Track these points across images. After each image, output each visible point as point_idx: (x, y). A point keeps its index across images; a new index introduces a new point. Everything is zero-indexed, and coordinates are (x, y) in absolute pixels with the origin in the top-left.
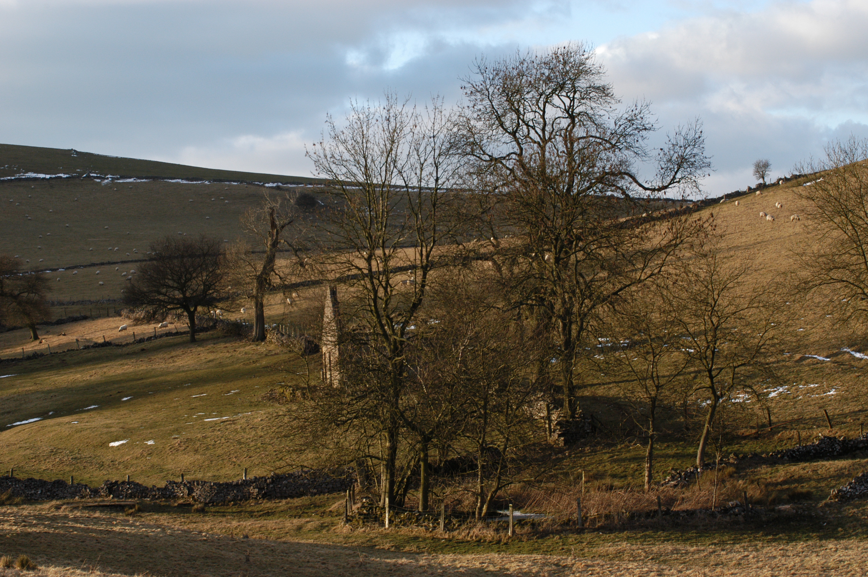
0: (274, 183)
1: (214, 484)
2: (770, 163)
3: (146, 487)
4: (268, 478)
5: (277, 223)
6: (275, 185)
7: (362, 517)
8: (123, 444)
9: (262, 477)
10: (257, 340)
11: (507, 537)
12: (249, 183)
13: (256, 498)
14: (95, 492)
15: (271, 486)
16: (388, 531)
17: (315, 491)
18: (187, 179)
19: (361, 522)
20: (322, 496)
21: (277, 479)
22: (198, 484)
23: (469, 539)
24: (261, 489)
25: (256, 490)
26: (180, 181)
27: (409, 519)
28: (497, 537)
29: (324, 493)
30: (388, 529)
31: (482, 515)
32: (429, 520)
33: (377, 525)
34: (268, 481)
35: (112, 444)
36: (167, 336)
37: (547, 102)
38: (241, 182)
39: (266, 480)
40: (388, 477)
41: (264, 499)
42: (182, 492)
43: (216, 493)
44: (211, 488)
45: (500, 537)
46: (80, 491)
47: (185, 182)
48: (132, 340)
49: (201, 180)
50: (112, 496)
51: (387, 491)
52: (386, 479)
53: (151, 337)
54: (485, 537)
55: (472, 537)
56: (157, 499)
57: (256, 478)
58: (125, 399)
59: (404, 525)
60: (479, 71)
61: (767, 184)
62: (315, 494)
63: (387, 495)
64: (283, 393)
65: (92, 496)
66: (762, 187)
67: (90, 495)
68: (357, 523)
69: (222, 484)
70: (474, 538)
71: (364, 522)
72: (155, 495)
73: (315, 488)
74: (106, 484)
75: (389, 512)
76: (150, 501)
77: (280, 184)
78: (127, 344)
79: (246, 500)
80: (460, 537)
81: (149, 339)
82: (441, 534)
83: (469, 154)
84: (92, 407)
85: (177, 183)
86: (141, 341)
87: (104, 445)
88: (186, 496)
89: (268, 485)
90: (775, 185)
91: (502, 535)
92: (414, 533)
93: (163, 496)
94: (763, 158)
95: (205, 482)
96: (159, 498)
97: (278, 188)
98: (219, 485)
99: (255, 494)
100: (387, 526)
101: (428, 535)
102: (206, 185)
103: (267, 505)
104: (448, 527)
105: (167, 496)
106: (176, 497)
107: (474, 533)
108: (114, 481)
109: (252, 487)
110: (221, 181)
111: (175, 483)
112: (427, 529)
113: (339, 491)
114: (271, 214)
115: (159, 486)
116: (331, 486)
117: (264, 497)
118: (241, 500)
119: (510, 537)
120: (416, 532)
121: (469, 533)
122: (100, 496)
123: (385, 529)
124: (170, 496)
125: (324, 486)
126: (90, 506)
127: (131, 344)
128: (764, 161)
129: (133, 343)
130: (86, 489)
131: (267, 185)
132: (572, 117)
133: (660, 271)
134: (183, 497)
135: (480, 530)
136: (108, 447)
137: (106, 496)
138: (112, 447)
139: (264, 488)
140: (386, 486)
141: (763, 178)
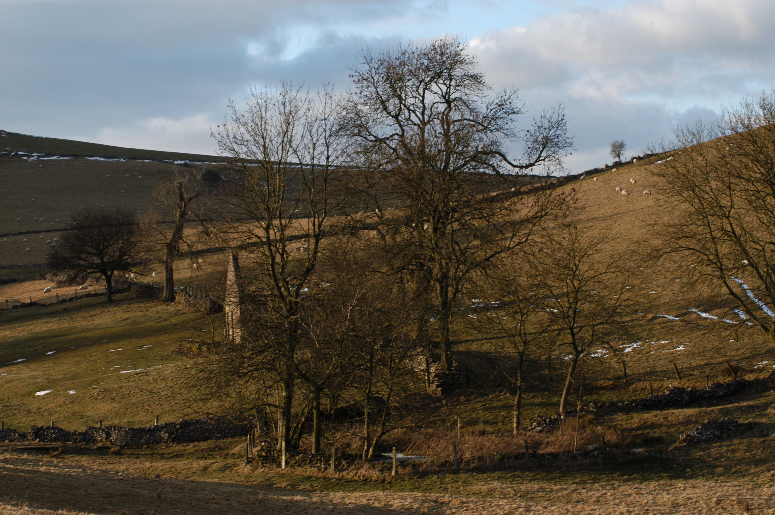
0: (182, 160)
1: (130, 429)
2: (625, 143)
3: (68, 432)
4: (178, 424)
5: (185, 196)
6: (183, 162)
7: (261, 459)
8: (47, 394)
9: (172, 423)
10: (167, 301)
11: (391, 477)
12: (159, 161)
13: (166, 442)
14: (23, 436)
15: (180, 431)
16: (285, 472)
17: (219, 435)
18: (104, 157)
19: (260, 463)
20: (225, 440)
21: (185, 424)
22: (115, 429)
23: (357, 478)
24: (171, 434)
25: (167, 435)
26: (98, 158)
27: (304, 460)
28: (381, 477)
29: (227, 438)
30: (285, 469)
31: (369, 457)
32: (321, 462)
33: (275, 466)
34: (177, 426)
35: (38, 394)
36: (87, 297)
37: (426, 89)
38: (153, 160)
39: (175, 426)
40: (285, 423)
41: (173, 443)
42: (100, 436)
43: (131, 437)
44: (126, 433)
45: (384, 476)
46: (9, 436)
47: (102, 159)
48: (55, 301)
49: (117, 158)
50: (38, 440)
51: (284, 435)
52: (283, 425)
53: (73, 298)
54: (371, 476)
55: (359, 477)
56: (78, 442)
57: (166, 424)
58: (49, 353)
59: (298, 466)
60: (365, 61)
61: (623, 162)
62: (219, 438)
63: (283, 439)
64: (190, 348)
65: (20, 440)
66: (618, 165)
67: (19, 439)
68: (256, 464)
69: (136, 430)
70: (361, 477)
71: (263, 463)
72: (77, 439)
73: (219, 433)
74: (33, 429)
75: (286, 454)
76: (72, 444)
77: (187, 162)
78: (51, 304)
79: (158, 443)
80: (349, 477)
81: (71, 299)
82: (332, 474)
83: (356, 135)
84: (20, 360)
85: (96, 160)
86: (64, 301)
87: (31, 394)
88: (104, 440)
89: (177, 430)
90: (630, 163)
91: (387, 475)
92: (308, 473)
93: (84, 440)
94: (619, 139)
95: (121, 428)
96: (80, 441)
97: (186, 165)
98: (133, 430)
99: (166, 438)
100: (283, 467)
101: (320, 475)
102: (121, 162)
103: (177, 448)
104: (338, 468)
105: (87, 440)
106: (95, 441)
107: (361, 473)
108: (40, 427)
109: (163, 432)
110: (135, 158)
111: (94, 428)
112: (319, 469)
113: (241, 435)
114: (180, 189)
115: (80, 431)
116: (233, 431)
117: (173, 441)
118: (153, 444)
119: (393, 477)
120: (310, 472)
121: (357, 473)
122: (28, 440)
123: (282, 470)
124: (89, 440)
125: (227, 431)
126: (19, 449)
127: (54, 304)
128: (620, 142)
129: (57, 303)
130: (14, 433)
131: (176, 162)
132: (448, 102)
133: (527, 240)
134: (101, 441)
135: (366, 471)
136: (34, 397)
137: (33, 440)
138: (38, 396)
139: (173, 433)
140: (282, 431)
141: (619, 157)
